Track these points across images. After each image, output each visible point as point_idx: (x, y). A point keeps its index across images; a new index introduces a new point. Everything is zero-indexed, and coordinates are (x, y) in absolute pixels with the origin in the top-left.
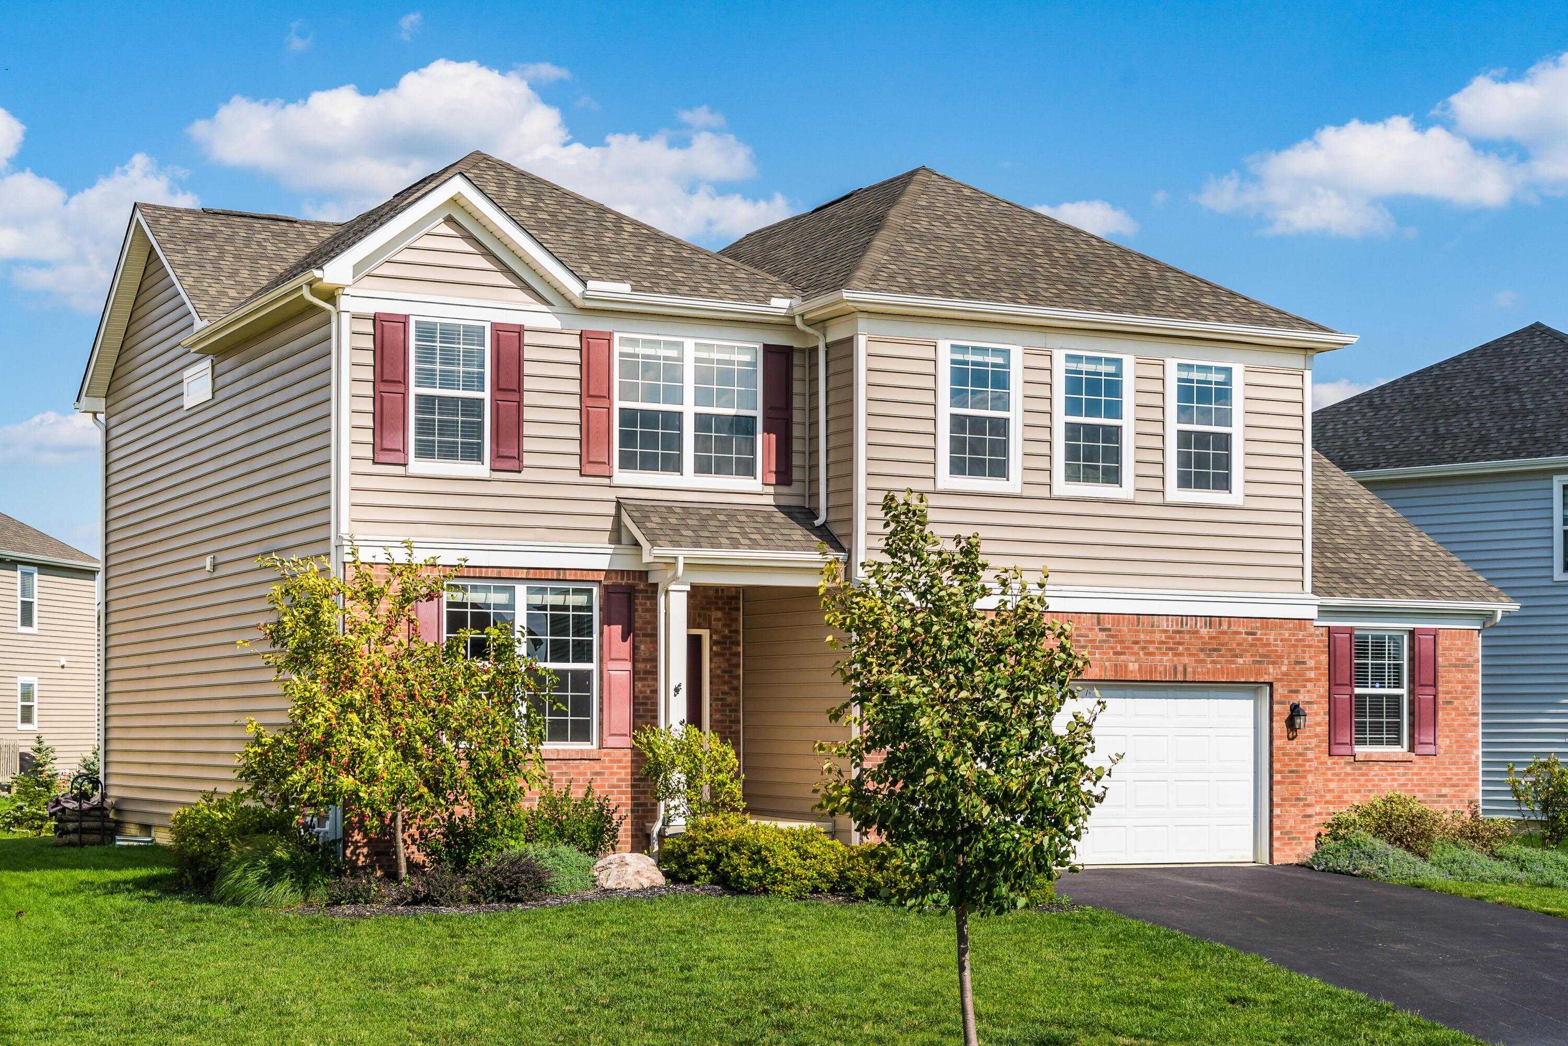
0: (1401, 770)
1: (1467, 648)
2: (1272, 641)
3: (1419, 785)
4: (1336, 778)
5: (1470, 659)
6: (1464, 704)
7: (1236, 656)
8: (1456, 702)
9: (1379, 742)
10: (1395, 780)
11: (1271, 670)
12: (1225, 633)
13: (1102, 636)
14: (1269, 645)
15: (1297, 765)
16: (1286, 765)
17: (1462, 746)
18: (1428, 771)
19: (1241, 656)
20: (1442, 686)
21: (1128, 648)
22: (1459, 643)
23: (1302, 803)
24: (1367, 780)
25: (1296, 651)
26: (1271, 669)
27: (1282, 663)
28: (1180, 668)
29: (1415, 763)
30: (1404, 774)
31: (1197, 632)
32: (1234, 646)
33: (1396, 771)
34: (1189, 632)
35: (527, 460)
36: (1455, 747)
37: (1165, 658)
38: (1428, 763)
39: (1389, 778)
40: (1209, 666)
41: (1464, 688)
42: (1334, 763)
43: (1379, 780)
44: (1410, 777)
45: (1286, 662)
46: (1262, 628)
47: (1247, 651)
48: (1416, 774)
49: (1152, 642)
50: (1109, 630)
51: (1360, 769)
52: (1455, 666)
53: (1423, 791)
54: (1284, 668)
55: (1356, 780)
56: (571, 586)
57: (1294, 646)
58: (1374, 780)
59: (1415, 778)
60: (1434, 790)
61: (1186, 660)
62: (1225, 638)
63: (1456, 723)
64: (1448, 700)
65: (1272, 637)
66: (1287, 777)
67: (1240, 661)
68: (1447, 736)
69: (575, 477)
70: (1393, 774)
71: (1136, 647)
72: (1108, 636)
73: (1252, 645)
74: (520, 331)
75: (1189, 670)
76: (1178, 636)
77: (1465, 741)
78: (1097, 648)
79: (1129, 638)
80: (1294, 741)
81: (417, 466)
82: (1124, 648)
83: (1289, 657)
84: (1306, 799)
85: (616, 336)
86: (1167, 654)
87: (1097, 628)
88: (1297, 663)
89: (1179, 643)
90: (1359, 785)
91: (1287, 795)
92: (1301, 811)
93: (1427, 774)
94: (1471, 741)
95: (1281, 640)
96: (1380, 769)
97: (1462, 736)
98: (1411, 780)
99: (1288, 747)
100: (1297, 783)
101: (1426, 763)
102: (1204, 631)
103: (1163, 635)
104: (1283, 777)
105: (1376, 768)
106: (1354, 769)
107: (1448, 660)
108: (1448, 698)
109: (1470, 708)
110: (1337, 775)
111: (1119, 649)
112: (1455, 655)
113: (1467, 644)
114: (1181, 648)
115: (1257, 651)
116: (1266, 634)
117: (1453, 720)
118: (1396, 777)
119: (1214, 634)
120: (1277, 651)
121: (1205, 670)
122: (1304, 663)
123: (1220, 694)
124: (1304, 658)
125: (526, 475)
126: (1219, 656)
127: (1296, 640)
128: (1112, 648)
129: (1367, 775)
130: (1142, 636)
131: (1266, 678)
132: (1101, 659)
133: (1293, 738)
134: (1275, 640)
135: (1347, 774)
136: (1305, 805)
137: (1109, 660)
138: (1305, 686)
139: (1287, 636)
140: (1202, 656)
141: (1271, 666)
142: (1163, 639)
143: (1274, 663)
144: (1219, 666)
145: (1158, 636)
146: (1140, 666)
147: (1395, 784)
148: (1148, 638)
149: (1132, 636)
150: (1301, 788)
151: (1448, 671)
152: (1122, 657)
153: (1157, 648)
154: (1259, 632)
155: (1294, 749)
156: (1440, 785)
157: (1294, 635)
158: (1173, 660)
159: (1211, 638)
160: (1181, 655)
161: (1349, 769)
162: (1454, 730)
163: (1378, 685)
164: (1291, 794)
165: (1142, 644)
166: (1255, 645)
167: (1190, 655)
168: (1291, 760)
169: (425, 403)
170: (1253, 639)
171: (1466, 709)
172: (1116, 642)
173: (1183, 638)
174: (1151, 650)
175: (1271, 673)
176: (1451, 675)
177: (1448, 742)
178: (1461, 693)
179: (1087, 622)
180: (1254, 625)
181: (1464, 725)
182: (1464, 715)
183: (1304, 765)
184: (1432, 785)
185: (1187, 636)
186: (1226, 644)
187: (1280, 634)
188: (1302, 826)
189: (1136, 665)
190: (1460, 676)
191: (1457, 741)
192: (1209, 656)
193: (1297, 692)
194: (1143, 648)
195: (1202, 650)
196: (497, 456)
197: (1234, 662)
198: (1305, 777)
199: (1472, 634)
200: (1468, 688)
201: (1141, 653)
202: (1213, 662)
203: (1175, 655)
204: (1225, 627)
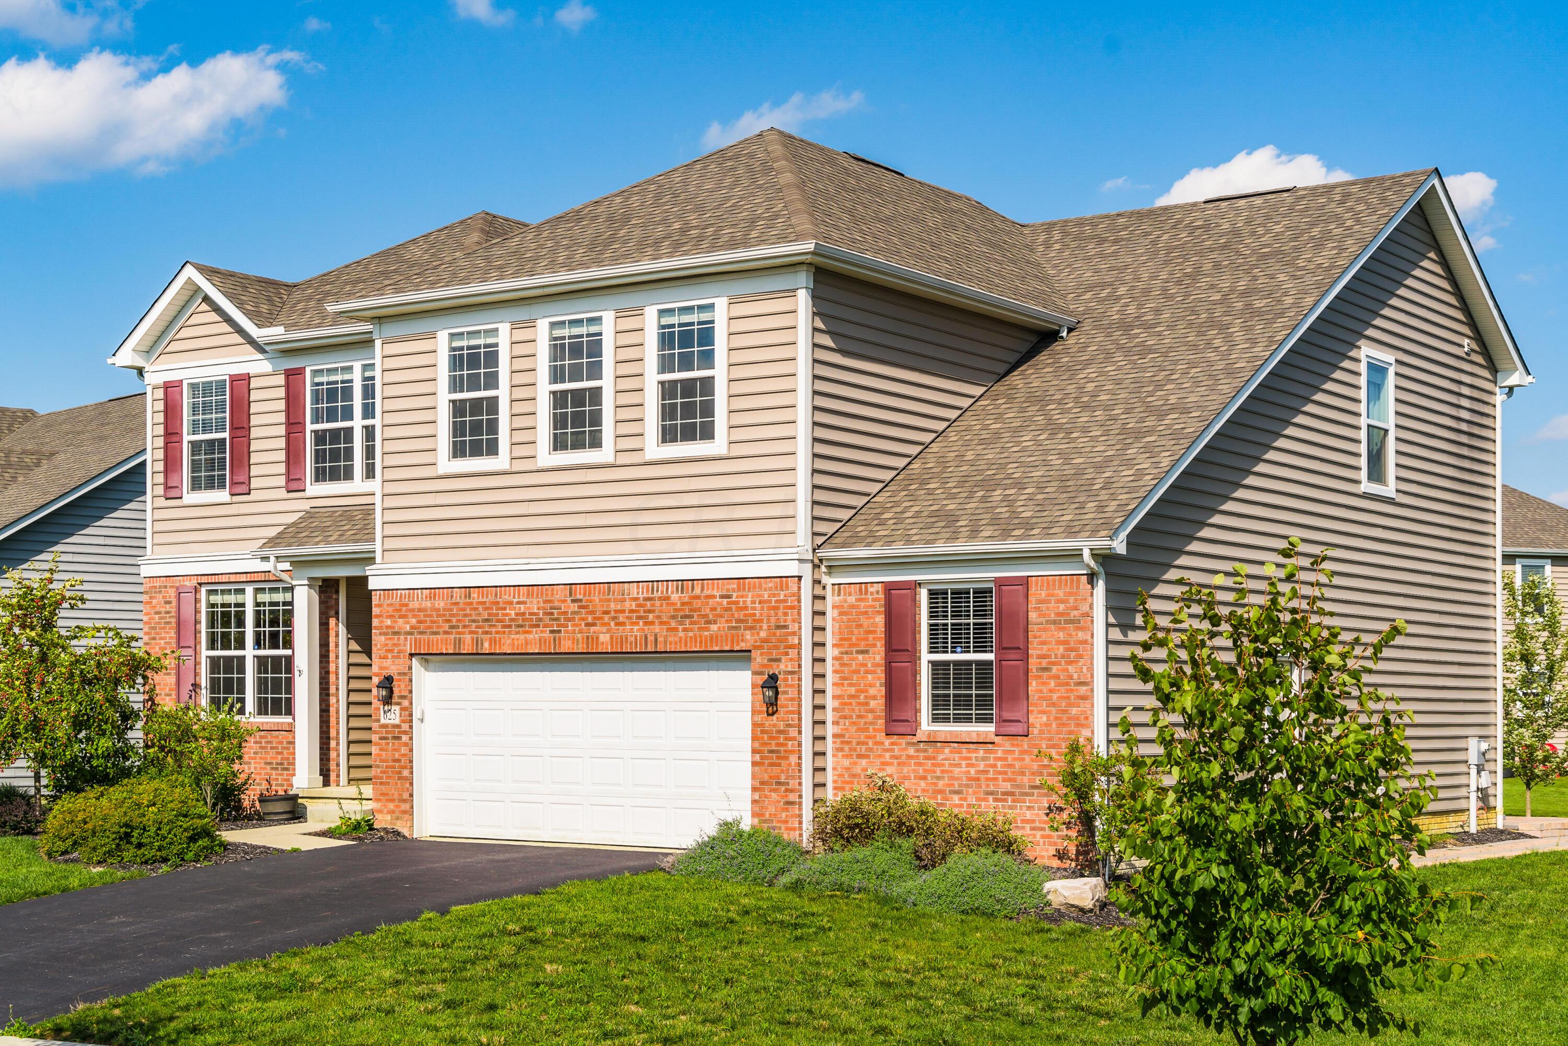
0: (981, 754)
1: (1072, 599)
2: (749, 604)
3: (1005, 773)
4: (895, 761)
5: (1075, 613)
6: (1067, 670)
7: (709, 622)
8: (1054, 668)
9: (968, 719)
10: (972, 765)
11: (748, 637)
12: (698, 597)
13: (574, 607)
14: (746, 608)
15: (778, 745)
16: (765, 744)
17: (1064, 725)
18: (1016, 756)
19: (715, 622)
20: (1035, 649)
21: (598, 618)
22: (1060, 593)
23: (783, 788)
24: (934, 765)
25: (776, 614)
26: (748, 635)
27: (761, 627)
28: (651, 638)
29: (999, 745)
30: (983, 759)
31: (668, 598)
32: (708, 611)
33: (974, 755)
34: (660, 598)
35: (254, 483)
36: (1054, 726)
37: (636, 628)
38: (1017, 745)
39: (964, 763)
40: (681, 634)
41: (1066, 650)
42: (892, 744)
43: (950, 765)
44: (992, 762)
45: (765, 626)
46: (739, 590)
47: (721, 616)
48: (1000, 759)
49: (623, 611)
50: (581, 601)
51: (926, 751)
52: (1054, 622)
53: (1010, 780)
54: (763, 634)
55: (920, 764)
56: (267, 586)
57: (774, 608)
58: (943, 765)
59: (999, 763)
60: (1026, 779)
61: (657, 628)
62: (696, 604)
63: (1055, 696)
64: (1044, 665)
65: (749, 599)
66: (766, 758)
67: (714, 627)
68: (1044, 712)
69: (283, 493)
70: (969, 758)
71: (606, 618)
72: (579, 607)
73: (726, 609)
74: (248, 378)
75: (660, 639)
76: (648, 603)
77: (1069, 718)
78: (569, 620)
79: (599, 609)
80: (775, 717)
81: (190, 498)
82: (595, 618)
83: (769, 620)
84: (788, 784)
85: (308, 370)
86: (637, 624)
87: (569, 599)
88: (778, 627)
89: (650, 611)
90: (925, 771)
91: (766, 778)
92: (782, 797)
93: (1015, 759)
94: (1078, 719)
95: (760, 602)
96: (951, 752)
97: (1064, 712)
98: (995, 766)
99: (767, 723)
100: (779, 765)
101: (1013, 745)
102: (675, 597)
103: (634, 603)
104: (762, 758)
105: (947, 751)
106: (917, 751)
107: (1044, 615)
108: (1044, 663)
109: (1075, 676)
110: (896, 757)
111: (590, 620)
112: (1051, 612)
113: (1071, 594)
114: (651, 616)
115: (733, 615)
116: (742, 597)
117: (1051, 691)
118: (974, 761)
119: (686, 600)
120: (754, 615)
121: (677, 639)
122: (786, 627)
123: (721, 664)
124: (785, 621)
125: (254, 495)
126: (692, 623)
127: (777, 601)
128: (583, 619)
129: (934, 758)
130: (613, 606)
131: (743, 646)
132: (574, 632)
133: (773, 714)
134: (753, 602)
135: (910, 757)
136: (787, 790)
137: (581, 632)
138: (787, 654)
139: (766, 597)
140: (673, 624)
141: (748, 632)
142: (634, 607)
143: (751, 628)
144: (691, 634)
145: (628, 605)
146: (612, 637)
147: (972, 771)
148: (619, 608)
149: (602, 606)
150: (782, 771)
151: (1045, 630)
152: (592, 629)
153: (628, 618)
154: (735, 595)
155: (774, 725)
156: (1033, 774)
157: (774, 595)
158: (643, 630)
159: (683, 604)
160: (652, 623)
161: (911, 751)
162: (1054, 705)
163: (959, 649)
164: (771, 777)
165: (613, 614)
166: (730, 609)
167: (661, 623)
168: (771, 738)
169: (195, 446)
170: (728, 603)
171: (1071, 677)
172: (587, 613)
173: (653, 605)
174: (621, 620)
175: (748, 640)
176: (1050, 633)
177: (1045, 719)
178: (1063, 657)
179: (561, 593)
180: (730, 587)
181: (1068, 698)
182: (1067, 684)
183: (786, 745)
184: (1023, 774)
185: (658, 603)
186: (699, 610)
187: (759, 596)
188: (784, 815)
189: (608, 636)
190: (1061, 635)
191: (1056, 718)
192: (681, 623)
193: (779, 660)
194: (614, 618)
195: (673, 617)
196: (233, 483)
197: (707, 629)
198: (786, 758)
199: (1078, 582)
200: (1072, 650)
201: (612, 624)
202: (685, 630)
203: (646, 623)
204: (697, 591)
